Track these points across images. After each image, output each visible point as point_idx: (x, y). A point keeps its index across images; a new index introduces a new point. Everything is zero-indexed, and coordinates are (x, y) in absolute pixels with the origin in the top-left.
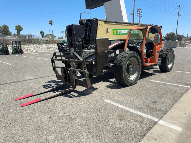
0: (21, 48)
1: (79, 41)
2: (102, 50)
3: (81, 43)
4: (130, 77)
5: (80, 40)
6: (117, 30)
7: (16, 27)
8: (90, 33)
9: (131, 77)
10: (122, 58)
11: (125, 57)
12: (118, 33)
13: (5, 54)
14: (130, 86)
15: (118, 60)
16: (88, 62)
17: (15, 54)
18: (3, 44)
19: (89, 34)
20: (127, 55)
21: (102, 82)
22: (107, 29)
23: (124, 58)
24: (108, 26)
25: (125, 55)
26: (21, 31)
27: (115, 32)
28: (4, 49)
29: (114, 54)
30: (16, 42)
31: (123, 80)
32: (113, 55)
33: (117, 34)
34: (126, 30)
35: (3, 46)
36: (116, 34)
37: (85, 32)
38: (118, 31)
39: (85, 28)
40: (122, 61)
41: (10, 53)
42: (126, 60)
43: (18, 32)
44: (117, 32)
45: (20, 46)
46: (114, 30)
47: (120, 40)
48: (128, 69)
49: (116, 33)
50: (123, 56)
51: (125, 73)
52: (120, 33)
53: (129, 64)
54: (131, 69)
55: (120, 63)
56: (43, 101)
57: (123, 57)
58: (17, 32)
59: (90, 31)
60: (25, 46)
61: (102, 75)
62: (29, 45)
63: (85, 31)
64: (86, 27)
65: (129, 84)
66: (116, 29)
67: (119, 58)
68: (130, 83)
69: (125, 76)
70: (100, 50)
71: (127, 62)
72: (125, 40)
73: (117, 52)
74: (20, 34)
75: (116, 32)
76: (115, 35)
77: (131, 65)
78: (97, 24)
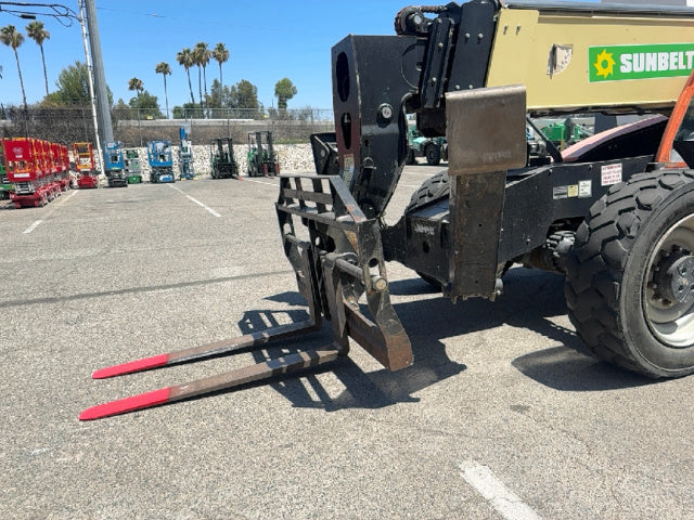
0: (272, 154)
1: (383, 122)
2: (480, 163)
3: (393, 128)
4: (670, 326)
5: (387, 112)
6: (617, 52)
7: (278, 85)
8: (448, 76)
9: (678, 322)
10: (620, 212)
11: (642, 207)
12: (624, 70)
13: (226, 177)
14: (663, 379)
15: (596, 223)
16: (430, 224)
17: (256, 176)
18: (220, 143)
19: (439, 78)
20: (662, 193)
21: (506, 327)
22: (554, 49)
23: (637, 211)
24: (559, 32)
25: (646, 198)
26: (290, 97)
27: (605, 64)
28: (222, 157)
29: (589, 183)
30: (258, 134)
31: (621, 342)
32: (584, 188)
33: (617, 75)
34: (673, 54)
35: (220, 148)
36: (609, 77)
37: (422, 72)
38: (624, 58)
39: (419, 51)
40: (622, 234)
41: (241, 174)
42: (652, 229)
43: (282, 104)
44: (618, 64)
45: (271, 148)
46: (594, 53)
47: (639, 110)
48: (660, 278)
49: (610, 70)
50: (631, 203)
51: (638, 304)
52: (636, 70)
53: (675, 248)
54: (685, 281)
55: (605, 242)
56: (178, 406)
57: (635, 204)
58: (279, 104)
59: (451, 61)
60: (291, 148)
61: (493, 300)
62: (302, 145)
63: (423, 65)
64: (426, 43)
65: (659, 371)
66: (609, 50)
67: (604, 211)
68: (667, 365)
69: (633, 323)
70: (469, 165)
71: (655, 239)
72: (667, 109)
73: (612, 174)
74: (288, 108)
75: (611, 63)
76: (602, 78)
77: (687, 253)
78: (495, 25)
